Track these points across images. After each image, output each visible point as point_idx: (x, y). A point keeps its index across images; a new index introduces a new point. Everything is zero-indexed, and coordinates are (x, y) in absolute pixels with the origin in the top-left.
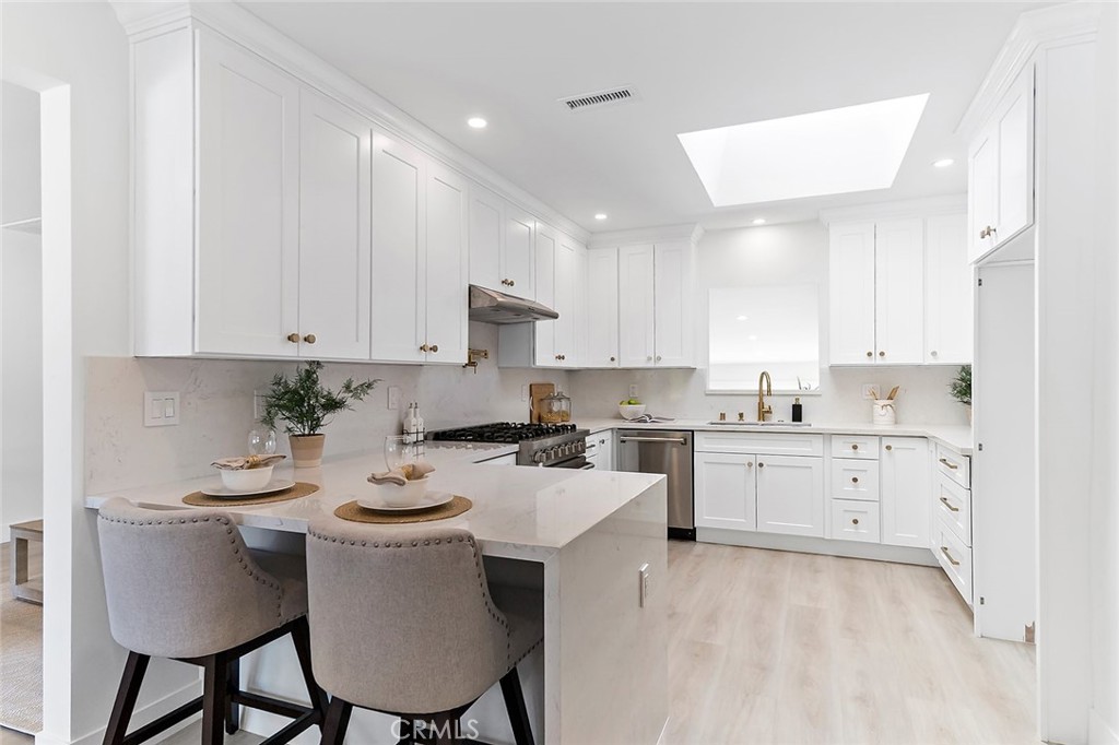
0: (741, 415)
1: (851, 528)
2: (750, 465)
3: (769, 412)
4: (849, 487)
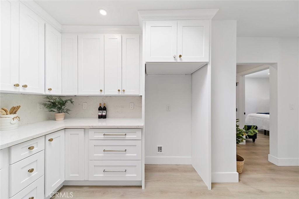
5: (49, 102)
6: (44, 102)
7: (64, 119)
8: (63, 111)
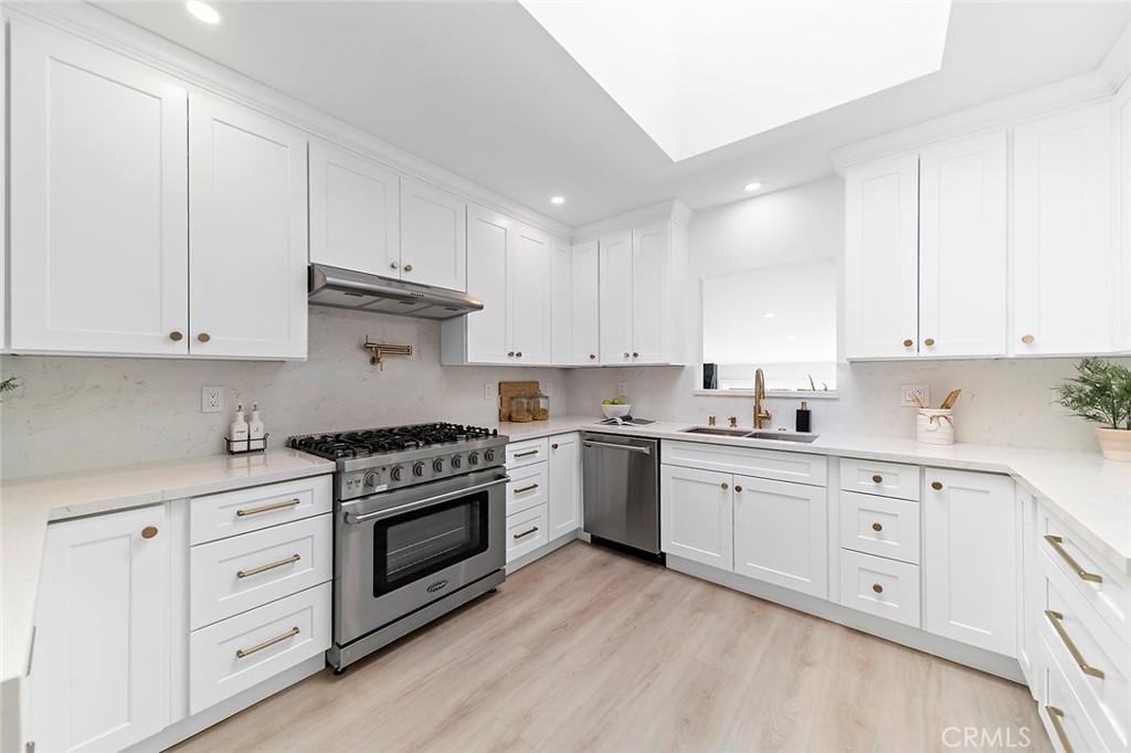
0: (733, 420)
1: (872, 597)
2: (725, 486)
3: (768, 418)
4: (870, 536)
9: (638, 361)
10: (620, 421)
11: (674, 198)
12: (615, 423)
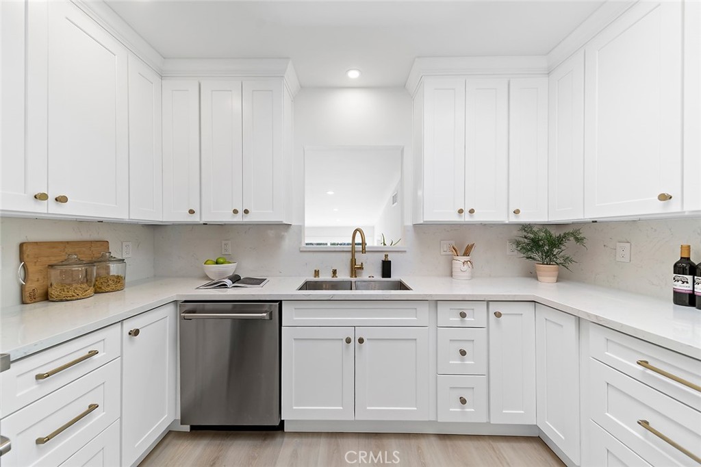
0: (335, 272)
1: (456, 408)
2: (349, 340)
3: (361, 268)
4: (456, 361)
5: (526, 237)
6: (517, 239)
7: (557, 281)
8: (554, 261)
9: (248, 219)
10: (229, 282)
11: (288, 58)
12: (225, 286)
